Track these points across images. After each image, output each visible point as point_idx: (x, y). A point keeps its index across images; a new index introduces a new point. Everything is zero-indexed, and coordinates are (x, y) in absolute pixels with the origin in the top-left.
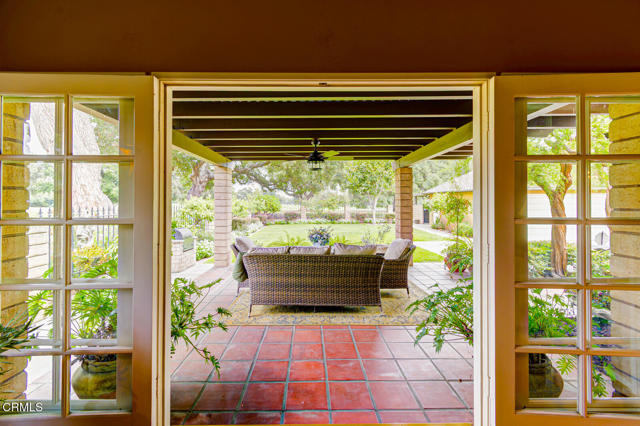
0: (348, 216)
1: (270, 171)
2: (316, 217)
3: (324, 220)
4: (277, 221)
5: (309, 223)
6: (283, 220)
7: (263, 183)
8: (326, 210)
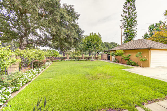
0: (83, 58)
1: (53, 42)
2: (72, 58)
3: (76, 60)
4: (58, 60)
5: (70, 61)
6: (60, 60)
7: (50, 46)
8: (76, 56)
